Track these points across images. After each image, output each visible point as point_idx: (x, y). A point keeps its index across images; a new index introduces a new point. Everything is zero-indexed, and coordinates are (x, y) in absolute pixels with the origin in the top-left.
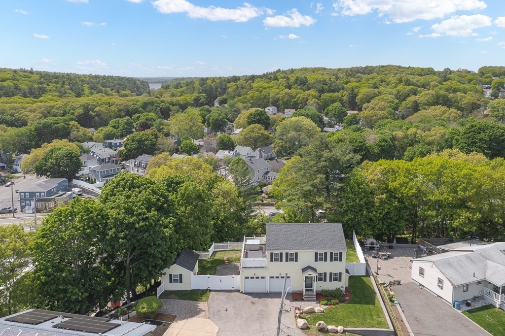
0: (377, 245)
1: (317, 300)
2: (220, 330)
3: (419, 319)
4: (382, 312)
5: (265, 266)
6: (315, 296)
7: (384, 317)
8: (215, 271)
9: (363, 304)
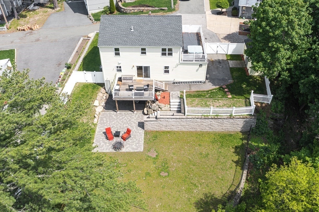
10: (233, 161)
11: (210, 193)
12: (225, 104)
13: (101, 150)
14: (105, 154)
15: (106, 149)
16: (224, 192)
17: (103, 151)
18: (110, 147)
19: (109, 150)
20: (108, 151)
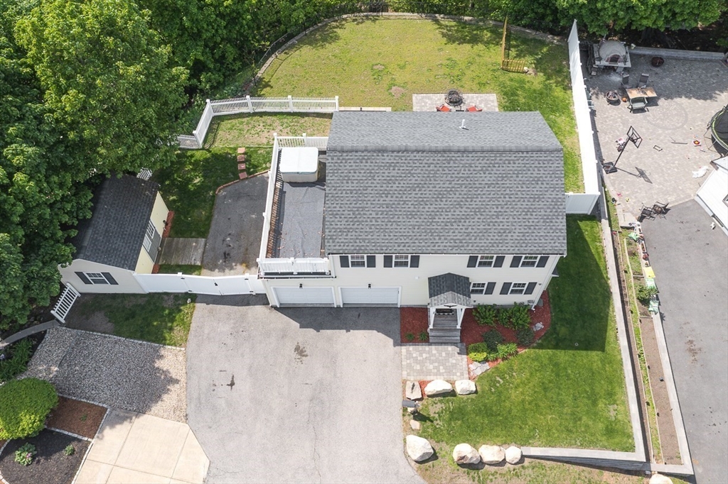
0: (625, 61)
1: (462, 341)
2: (214, 471)
3: (697, 345)
4: (621, 382)
5: (327, 271)
6: (459, 334)
7: (625, 403)
8: (212, 208)
9: (577, 349)
10: (272, 87)
11: (317, 50)
12: (256, 135)
13: (481, 97)
14: (472, 91)
15: (473, 97)
16: (298, 52)
17: (477, 95)
18: (469, 101)
19: (468, 97)
20: (470, 95)
